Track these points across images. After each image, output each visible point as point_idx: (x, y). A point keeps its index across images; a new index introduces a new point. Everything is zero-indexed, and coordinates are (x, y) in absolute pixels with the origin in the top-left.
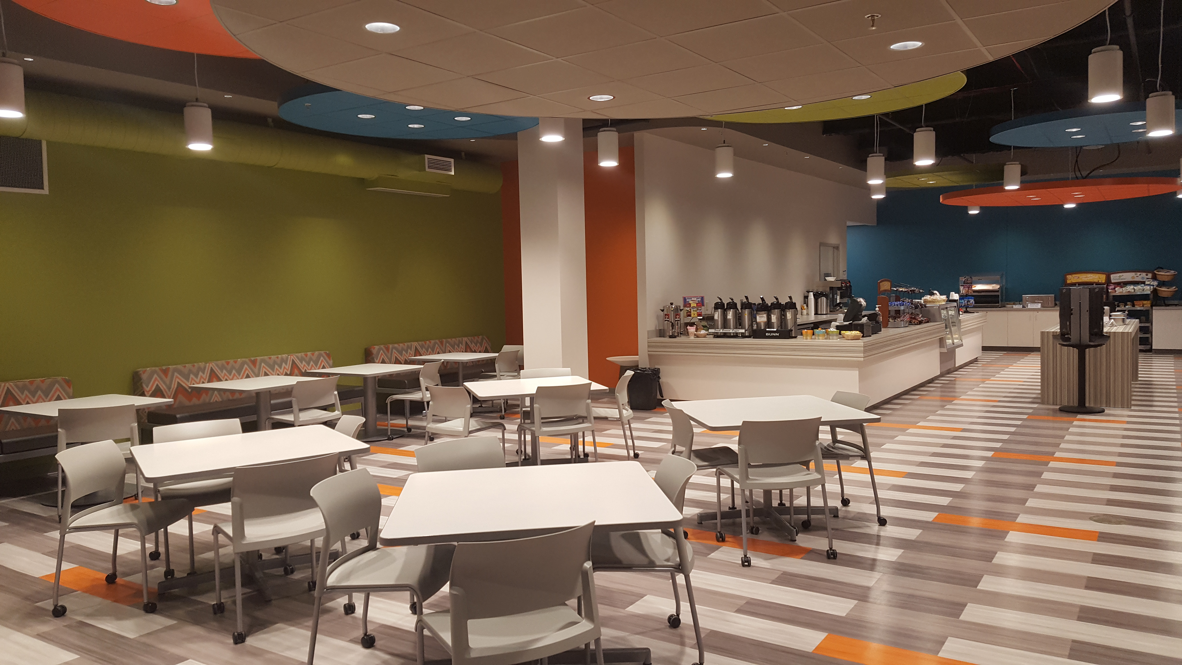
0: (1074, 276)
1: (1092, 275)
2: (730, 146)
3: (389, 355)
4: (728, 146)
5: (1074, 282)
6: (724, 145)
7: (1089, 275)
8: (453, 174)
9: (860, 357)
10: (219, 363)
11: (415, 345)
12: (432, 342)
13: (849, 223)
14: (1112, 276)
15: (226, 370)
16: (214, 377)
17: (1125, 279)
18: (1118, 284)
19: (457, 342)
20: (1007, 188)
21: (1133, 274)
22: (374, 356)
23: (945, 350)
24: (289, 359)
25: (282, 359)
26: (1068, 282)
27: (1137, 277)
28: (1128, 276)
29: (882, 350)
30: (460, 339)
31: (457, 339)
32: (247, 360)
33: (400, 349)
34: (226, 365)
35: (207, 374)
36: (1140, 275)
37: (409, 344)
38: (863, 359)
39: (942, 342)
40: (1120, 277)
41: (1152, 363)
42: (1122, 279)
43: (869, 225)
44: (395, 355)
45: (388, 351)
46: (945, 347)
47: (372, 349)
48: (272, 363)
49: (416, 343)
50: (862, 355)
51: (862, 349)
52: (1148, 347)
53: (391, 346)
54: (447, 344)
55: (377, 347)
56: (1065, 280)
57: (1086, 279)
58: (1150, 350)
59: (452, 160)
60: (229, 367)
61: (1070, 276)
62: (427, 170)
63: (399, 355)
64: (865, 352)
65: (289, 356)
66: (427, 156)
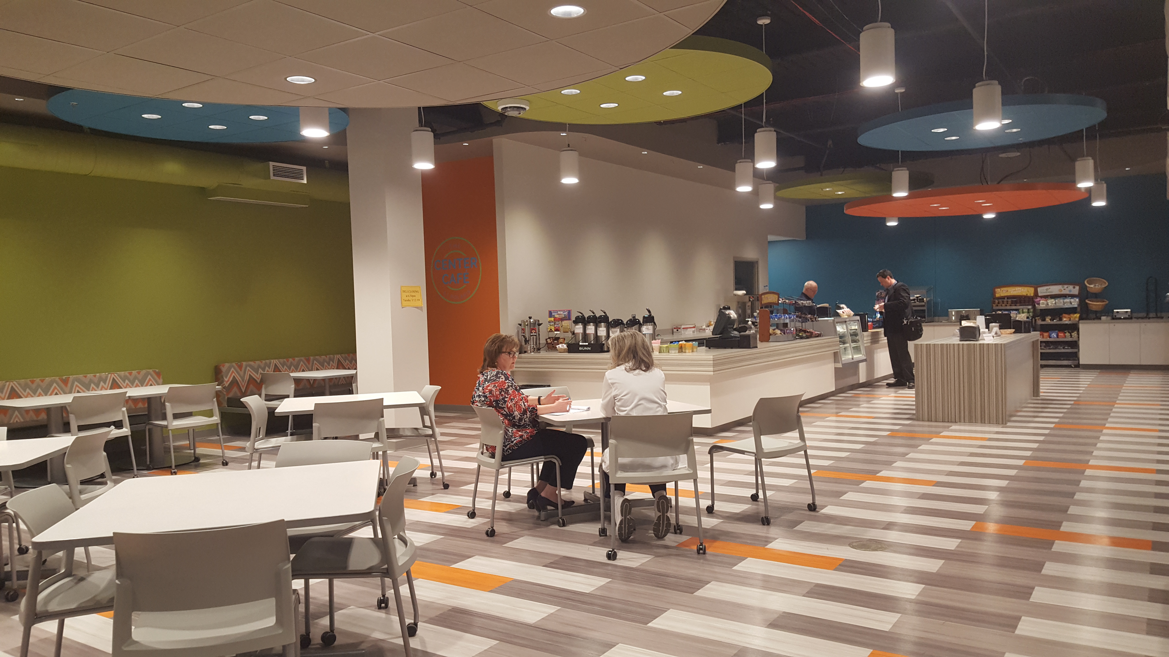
0: (1002, 289)
1: (1020, 288)
2: (575, 151)
3: (242, 373)
4: (571, 150)
5: (1002, 295)
6: (569, 148)
7: (1017, 288)
8: (306, 182)
9: (709, 371)
10: (22, 381)
11: (275, 362)
12: (297, 359)
13: (771, 238)
14: (1039, 289)
15: (30, 389)
16: (14, 395)
17: (1052, 292)
18: (1046, 297)
19: (327, 359)
20: (895, 195)
21: (1060, 287)
22: (223, 373)
23: (840, 365)
24: (109, 377)
25: (100, 378)
26: (997, 295)
27: (1065, 289)
28: (1055, 289)
29: (740, 364)
30: (332, 356)
31: (328, 356)
32: (57, 379)
33: (256, 367)
34: (30, 383)
35: (6, 393)
36: (1067, 287)
37: (268, 361)
38: (712, 373)
39: (836, 356)
40: (1047, 290)
41: (1079, 379)
42: (1049, 292)
43: (799, 239)
44: (249, 373)
45: (241, 369)
46: (840, 362)
47: (222, 367)
48: (87, 383)
49: (277, 360)
50: (712, 369)
51: (712, 362)
52: (1076, 362)
53: (244, 363)
54: (315, 362)
55: (227, 365)
56: (994, 293)
57: (1015, 292)
58: (1078, 366)
59: (304, 168)
60: (34, 386)
61: (999, 290)
62: (272, 177)
63: (254, 373)
64: (714, 365)
65: (110, 375)
66: (271, 164)
